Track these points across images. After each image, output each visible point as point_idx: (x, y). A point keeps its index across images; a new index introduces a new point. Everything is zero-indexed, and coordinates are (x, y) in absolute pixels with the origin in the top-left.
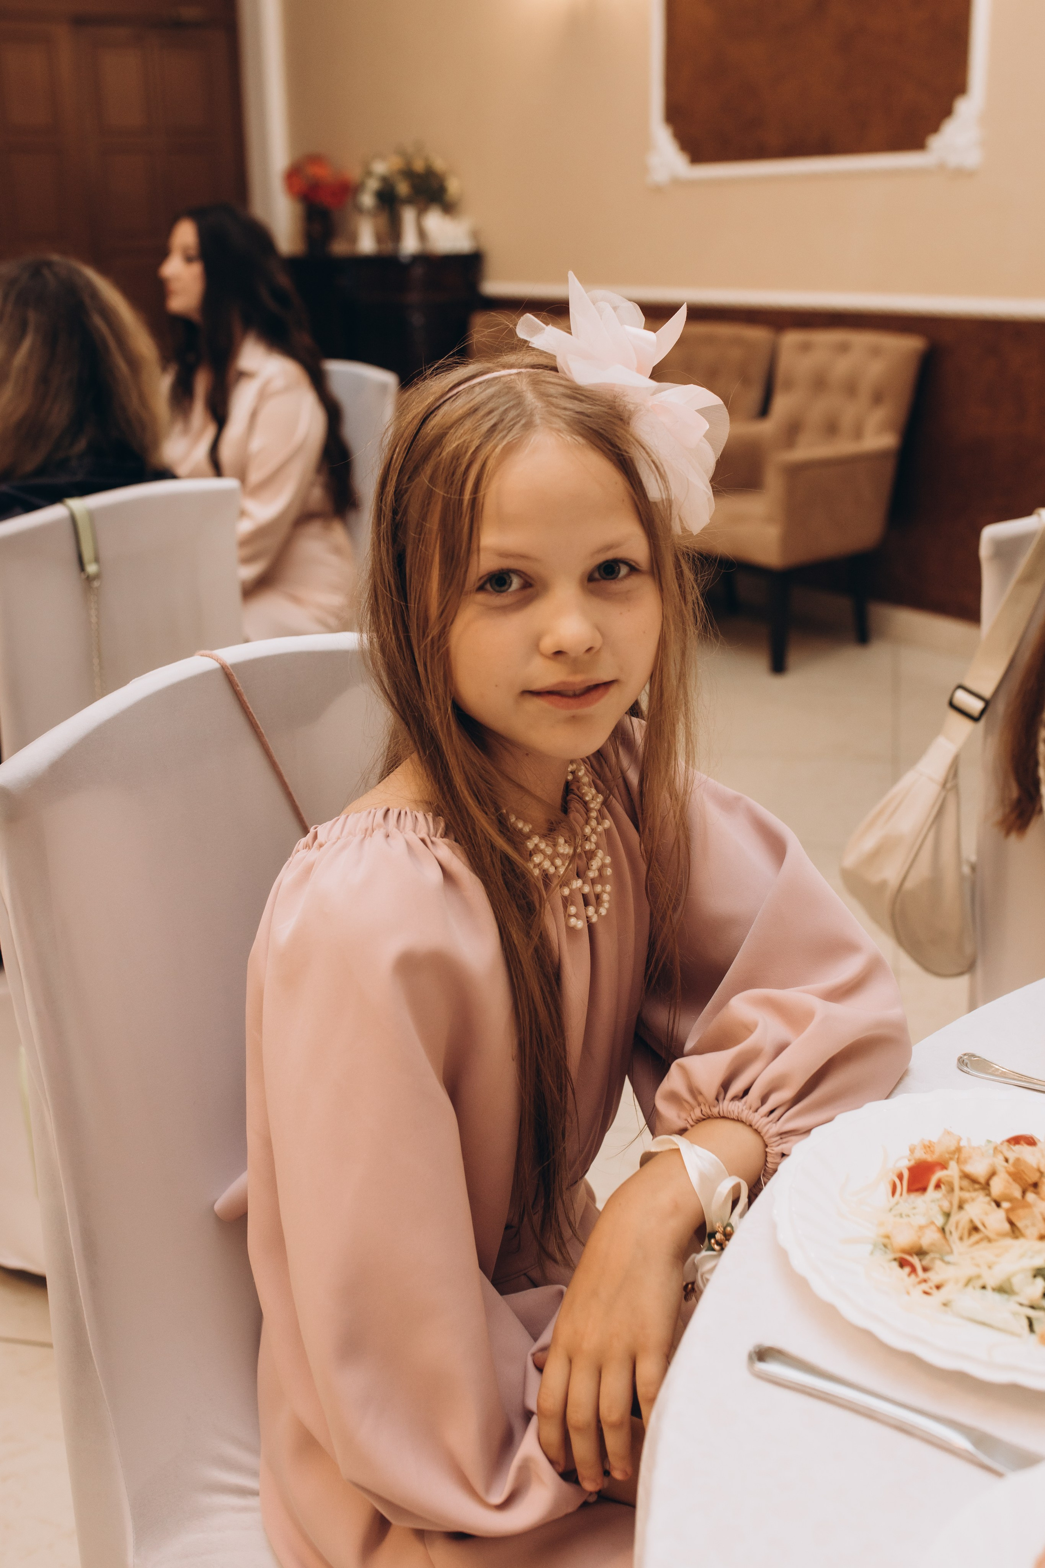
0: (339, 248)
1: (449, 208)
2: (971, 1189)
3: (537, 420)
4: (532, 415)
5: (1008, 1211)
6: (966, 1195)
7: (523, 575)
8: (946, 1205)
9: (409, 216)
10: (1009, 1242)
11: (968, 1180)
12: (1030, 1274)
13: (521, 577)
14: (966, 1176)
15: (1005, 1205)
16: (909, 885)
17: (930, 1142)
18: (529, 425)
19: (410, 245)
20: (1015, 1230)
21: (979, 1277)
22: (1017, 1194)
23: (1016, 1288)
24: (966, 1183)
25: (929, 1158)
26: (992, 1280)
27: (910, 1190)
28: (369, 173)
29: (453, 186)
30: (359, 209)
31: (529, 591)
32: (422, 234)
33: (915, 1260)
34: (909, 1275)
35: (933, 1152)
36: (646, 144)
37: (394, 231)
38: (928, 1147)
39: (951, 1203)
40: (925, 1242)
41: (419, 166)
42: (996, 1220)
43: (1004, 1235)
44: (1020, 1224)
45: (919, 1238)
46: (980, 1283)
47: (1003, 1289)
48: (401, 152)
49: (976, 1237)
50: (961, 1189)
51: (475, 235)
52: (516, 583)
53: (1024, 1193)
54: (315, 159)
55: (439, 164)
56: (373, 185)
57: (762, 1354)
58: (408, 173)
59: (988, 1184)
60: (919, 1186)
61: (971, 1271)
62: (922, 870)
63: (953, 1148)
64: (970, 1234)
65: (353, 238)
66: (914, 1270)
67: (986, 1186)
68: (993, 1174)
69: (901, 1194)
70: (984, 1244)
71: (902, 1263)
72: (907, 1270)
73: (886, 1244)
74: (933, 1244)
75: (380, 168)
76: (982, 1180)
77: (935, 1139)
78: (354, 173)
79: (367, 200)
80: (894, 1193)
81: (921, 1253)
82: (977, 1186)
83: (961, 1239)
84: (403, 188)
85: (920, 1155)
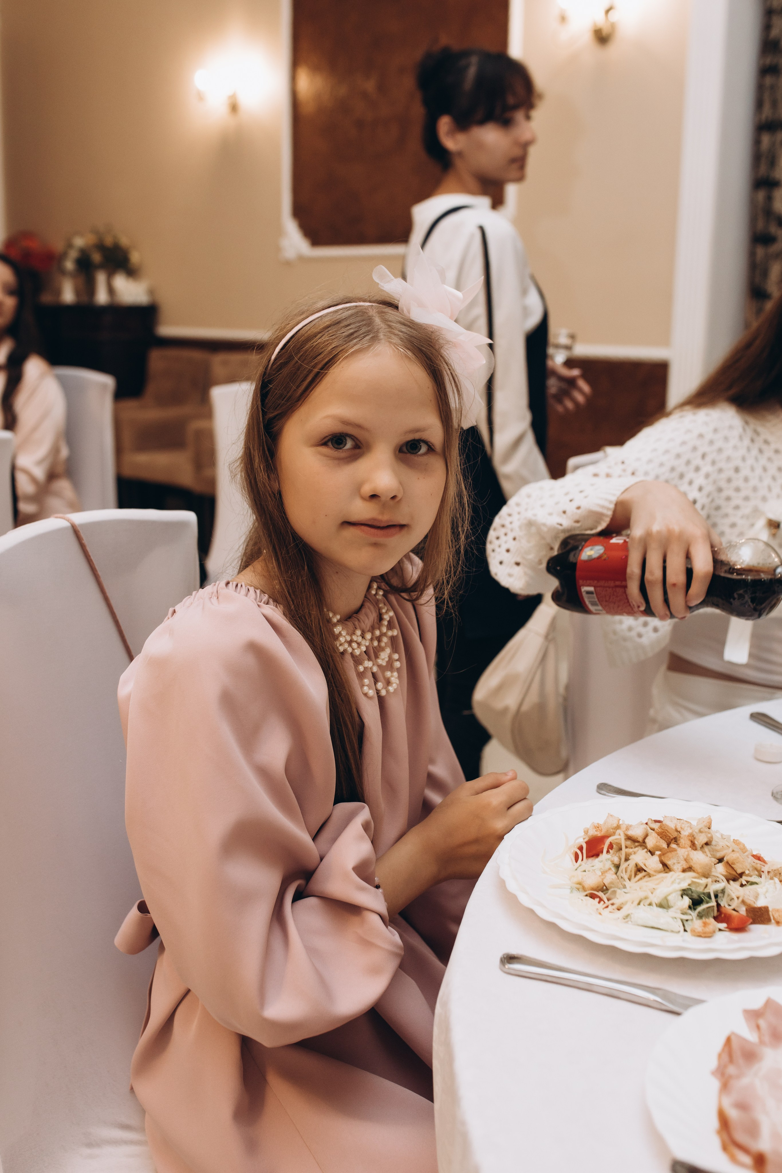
0: (46, 298)
1: (131, 272)
2: (633, 846)
3: (381, 335)
4: (378, 332)
5: (660, 856)
6: (629, 850)
7: (355, 439)
8: (616, 860)
9: (101, 279)
10: (663, 875)
11: (630, 841)
12: (680, 893)
13: (354, 440)
14: (629, 838)
15: (658, 853)
16: (525, 708)
17: (598, 824)
18: (375, 339)
19: (102, 297)
20: (666, 867)
21: (646, 898)
22: (665, 846)
23: (671, 903)
24: (629, 843)
25: (599, 834)
26: (656, 899)
27: (588, 857)
28: (70, 246)
29: (135, 257)
30: (63, 272)
31: (358, 451)
32: (111, 290)
33: (600, 894)
34: (599, 902)
35: (601, 830)
36: (279, 231)
37: (90, 287)
38: (597, 827)
39: (620, 859)
40: (607, 882)
41: (109, 241)
42: (653, 863)
43: (660, 872)
44: (669, 863)
45: (603, 879)
46: (648, 902)
47: (664, 905)
48: (95, 231)
49: (640, 875)
50: (626, 847)
51: (151, 292)
52: (349, 444)
53: (668, 845)
54: (26, 235)
55: (124, 241)
56: (73, 254)
57: (510, 959)
58: (101, 247)
59: (644, 842)
60: (594, 852)
61: (642, 894)
62: (533, 698)
63: (615, 825)
64: (636, 875)
65: (58, 292)
66: (601, 900)
67: (642, 844)
68: (647, 836)
69: (582, 860)
70: (646, 879)
71: (593, 896)
72: (597, 900)
73: (581, 886)
74: (612, 883)
75: (79, 242)
76: (640, 840)
77: (601, 822)
78: (58, 246)
79: (69, 265)
80: (577, 860)
81: (604, 889)
82: (637, 844)
83: (630, 879)
84: (97, 257)
85: (593, 833)
